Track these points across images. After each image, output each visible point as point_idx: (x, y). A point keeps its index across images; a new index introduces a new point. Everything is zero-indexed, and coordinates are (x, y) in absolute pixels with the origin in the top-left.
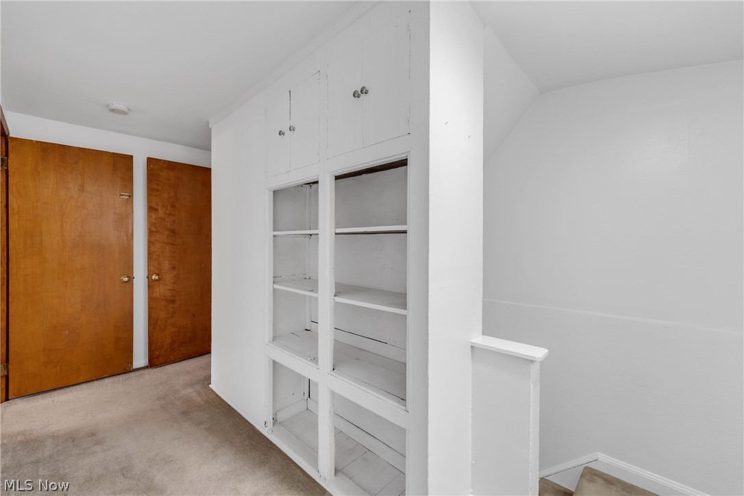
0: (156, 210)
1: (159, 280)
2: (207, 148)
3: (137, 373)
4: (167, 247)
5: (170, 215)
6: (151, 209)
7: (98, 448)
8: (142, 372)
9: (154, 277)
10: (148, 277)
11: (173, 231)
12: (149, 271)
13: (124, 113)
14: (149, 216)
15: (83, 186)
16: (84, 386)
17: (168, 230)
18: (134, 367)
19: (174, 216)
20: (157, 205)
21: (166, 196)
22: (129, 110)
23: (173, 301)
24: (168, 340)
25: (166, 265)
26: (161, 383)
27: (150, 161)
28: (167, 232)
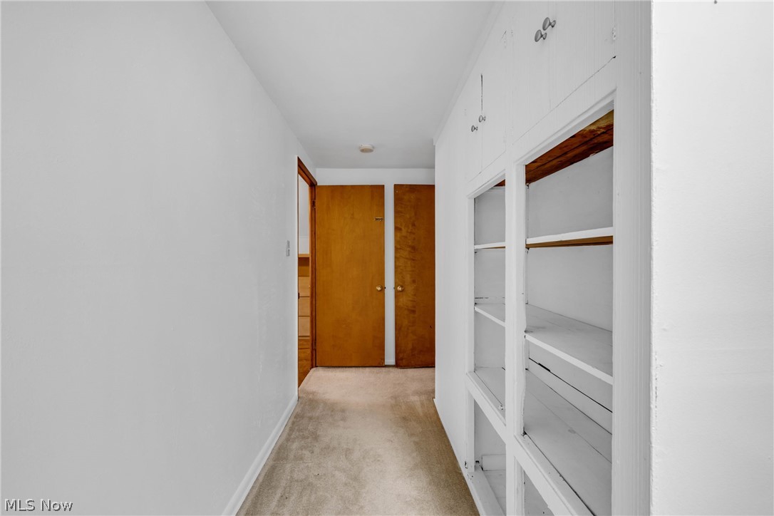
0: (400, 229)
1: (402, 291)
2: (431, 167)
3: (387, 369)
4: (409, 262)
5: (410, 233)
6: (397, 229)
7: (341, 423)
8: (391, 369)
9: (399, 288)
10: (394, 288)
11: (413, 248)
12: (396, 283)
13: (370, 151)
14: (396, 236)
15: (353, 215)
16: (354, 369)
17: (410, 246)
18: (386, 363)
19: (414, 234)
20: (401, 225)
21: (408, 216)
22: (373, 147)
23: (414, 312)
24: (410, 346)
25: (408, 278)
26: (399, 384)
27: (396, 187)
28: (409, 249)
